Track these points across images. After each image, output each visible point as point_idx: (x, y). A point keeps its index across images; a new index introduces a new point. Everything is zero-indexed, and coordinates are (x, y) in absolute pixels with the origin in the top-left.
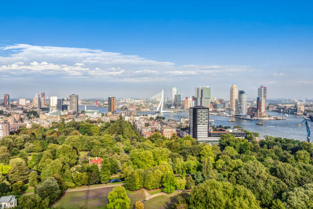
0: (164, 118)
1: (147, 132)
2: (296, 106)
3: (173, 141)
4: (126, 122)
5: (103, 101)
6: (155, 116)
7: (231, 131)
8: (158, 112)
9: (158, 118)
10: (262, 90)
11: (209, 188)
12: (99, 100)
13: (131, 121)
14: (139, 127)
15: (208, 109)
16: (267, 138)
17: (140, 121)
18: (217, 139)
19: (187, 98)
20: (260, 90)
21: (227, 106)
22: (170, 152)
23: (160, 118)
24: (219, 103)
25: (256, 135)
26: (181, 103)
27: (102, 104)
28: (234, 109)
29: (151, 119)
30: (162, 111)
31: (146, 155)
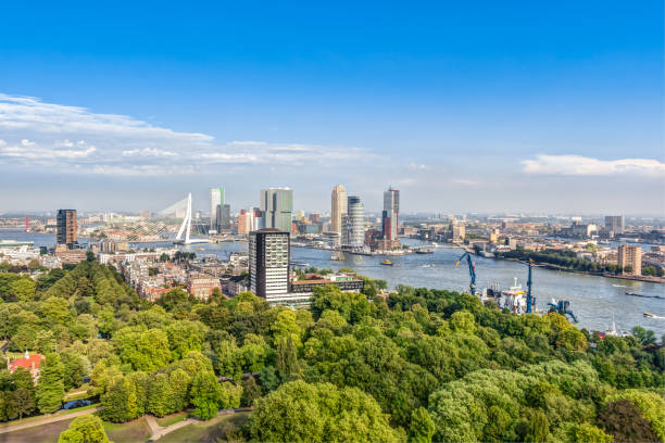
0: (192, 256)
1: (153, 287)
2: (451, 228)
3: (214, 304)
4: (102, 266)
5: (44, 220)
6: (171, 253)
7: (333, 278)
8: (181, 243)
9: (178, 255)
10: (392, 197)
11: (290, 399)
12: (34, 217)
13: (115, 265)
14: (134, 276)
15: (288, 234)
16: (402, 291)
17: (137, 265)
18: (307, 296)
19: (243, 212)
20: (387, 196)
21: (325, 230)
22: (206, 329)
23: (185, 255)
24: (310, 223)
25: (382, 285)
26: (231, 222)
27: (42, 227)
28: (340, 234)
29: (164, 258)
30: (188, 241)
31: (152, 338)
